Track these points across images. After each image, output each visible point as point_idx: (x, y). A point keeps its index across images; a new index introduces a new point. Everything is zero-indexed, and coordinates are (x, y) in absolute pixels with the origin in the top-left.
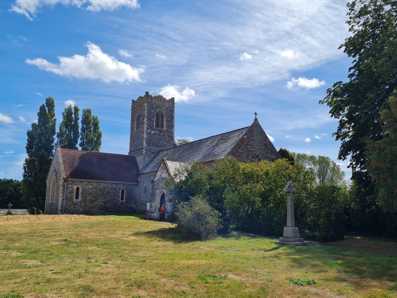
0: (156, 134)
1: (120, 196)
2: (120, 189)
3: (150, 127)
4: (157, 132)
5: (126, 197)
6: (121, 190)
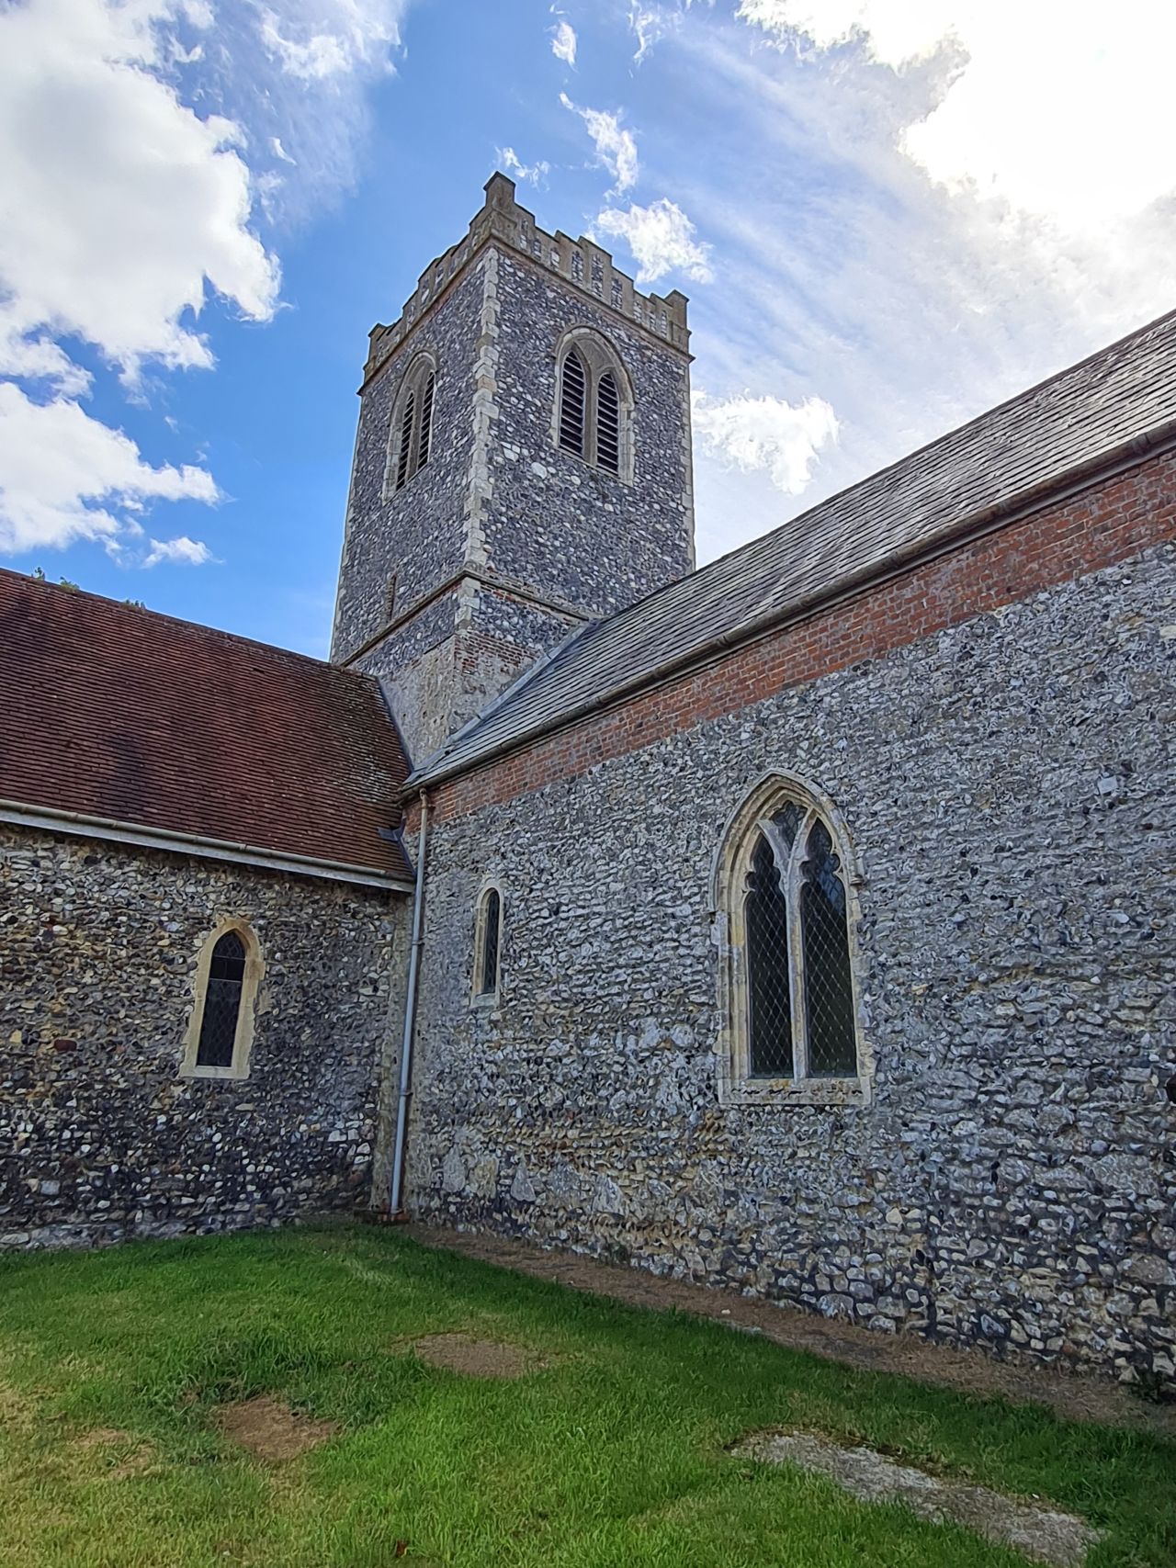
0: (564, 493)
1: (196, 1015)
2: (202, 923)
4: (577, 481)
5: (264, 1024)
6: (205, 945)
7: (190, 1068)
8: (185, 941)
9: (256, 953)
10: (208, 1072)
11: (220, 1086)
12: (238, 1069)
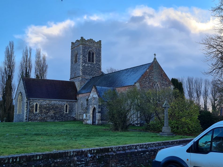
0: (89, 66)
1: (65, 110)
2: (65, 104)
3: (84, 62)
4: (90, 65)
5: (69, 110)
6: (65, 106)
7: (65, 113)
8: (64, 105)
9: (68, 106)
10: (66, 113)
11: (67, 113)
12: (68, 113)
